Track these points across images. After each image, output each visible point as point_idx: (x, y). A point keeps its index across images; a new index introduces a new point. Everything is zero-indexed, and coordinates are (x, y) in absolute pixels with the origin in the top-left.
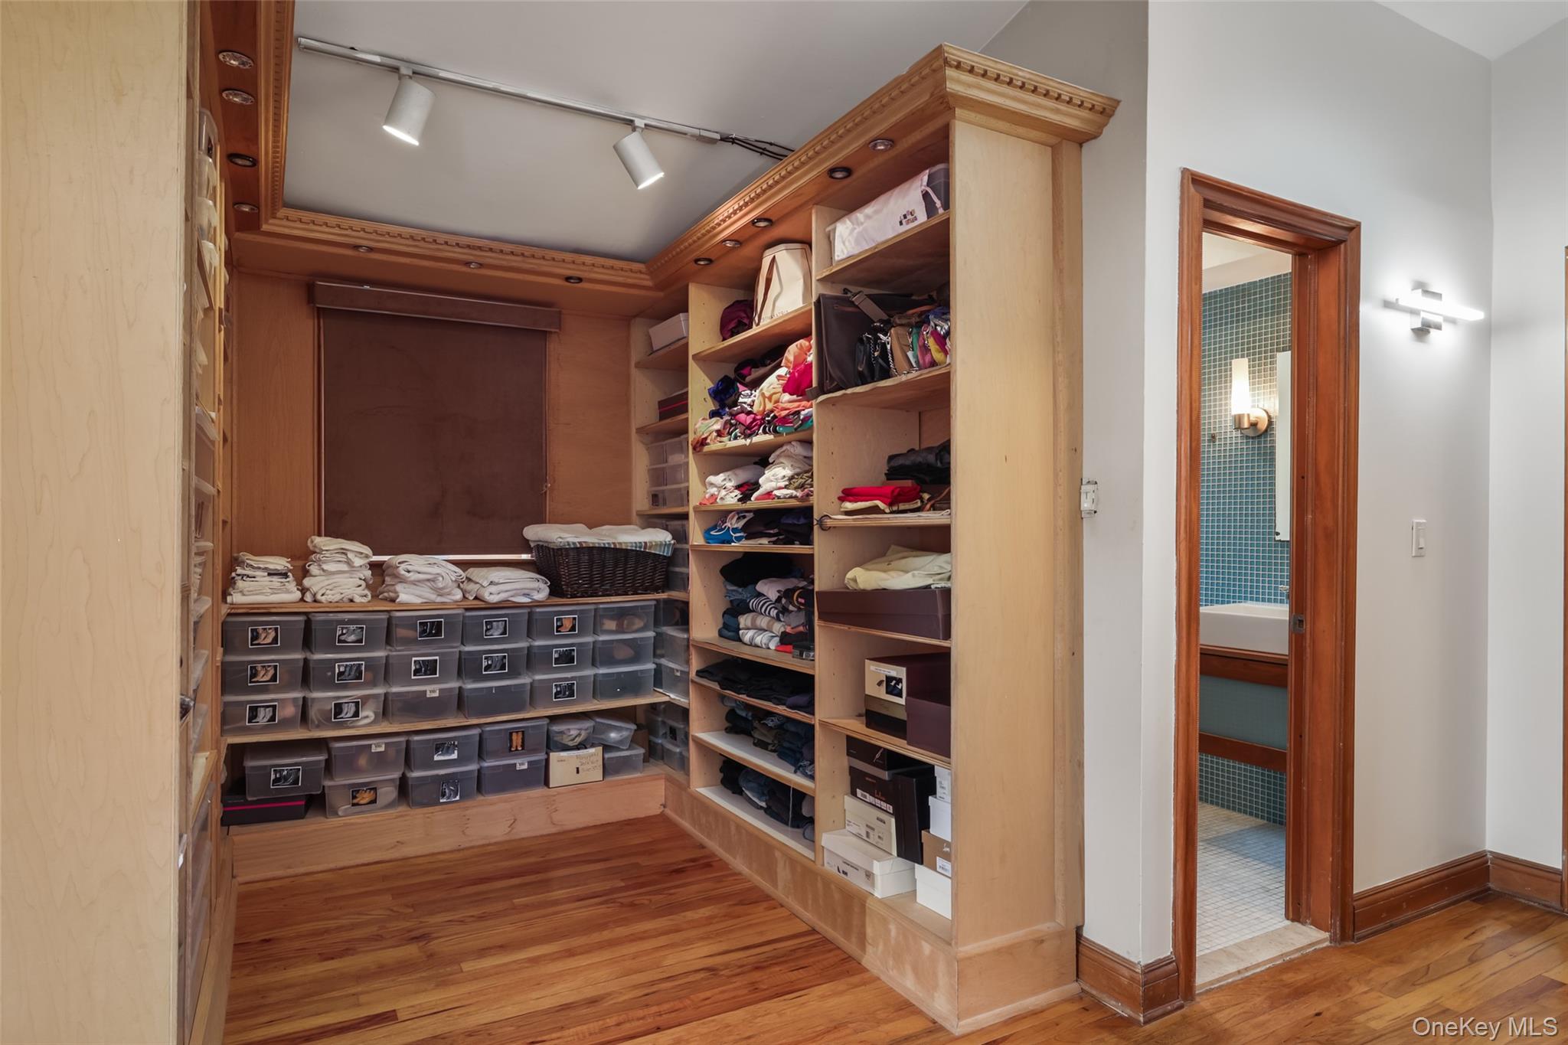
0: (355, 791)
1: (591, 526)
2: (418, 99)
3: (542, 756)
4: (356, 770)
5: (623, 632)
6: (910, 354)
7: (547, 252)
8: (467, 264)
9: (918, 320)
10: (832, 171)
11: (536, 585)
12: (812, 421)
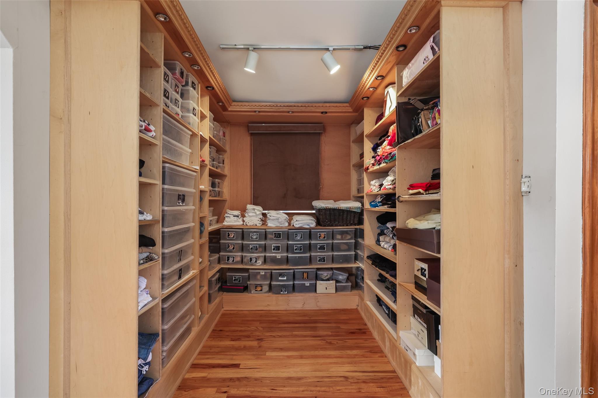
0: (256, 286)
1: (335, 201)
2: (253, 56)
3: (314, 282)
4: (257, 280)
5: (343, 240)
6: (429, 122)
7: (313, 104)
8: (289, 112)
9: (432, 106)
10: (397, 47)
11: (311, 221)
12: (396, 157)
